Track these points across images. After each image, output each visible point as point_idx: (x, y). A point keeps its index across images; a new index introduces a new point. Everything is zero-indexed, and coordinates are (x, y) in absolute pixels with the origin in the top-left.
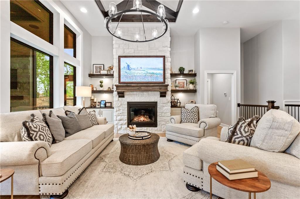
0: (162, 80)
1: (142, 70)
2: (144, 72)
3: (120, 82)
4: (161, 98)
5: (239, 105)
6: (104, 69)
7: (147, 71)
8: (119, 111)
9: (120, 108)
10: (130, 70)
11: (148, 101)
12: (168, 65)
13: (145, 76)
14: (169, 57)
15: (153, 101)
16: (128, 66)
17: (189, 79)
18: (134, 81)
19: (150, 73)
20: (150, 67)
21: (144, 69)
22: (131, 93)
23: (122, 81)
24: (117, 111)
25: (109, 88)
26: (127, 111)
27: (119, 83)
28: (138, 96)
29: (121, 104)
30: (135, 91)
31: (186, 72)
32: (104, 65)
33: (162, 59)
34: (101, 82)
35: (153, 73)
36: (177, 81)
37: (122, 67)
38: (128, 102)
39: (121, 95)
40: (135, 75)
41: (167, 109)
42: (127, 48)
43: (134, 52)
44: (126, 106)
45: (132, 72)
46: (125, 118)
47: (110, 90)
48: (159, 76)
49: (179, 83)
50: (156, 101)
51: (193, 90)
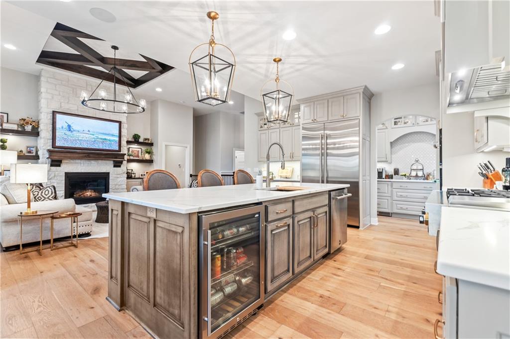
0: (117, 148)
1: (91, 134)
2: (93, 136)
3: (54, 146)
4: (115, 168)
5: (191, 176)
6: (8, 121)
7: (97, 136)
9: (53, 181)
10: (72, 132)
11: (97, 171)
12: (124, 131)
13: (95, 141)
14: (125, 123)
15: (104, 172)
16: (69, 126)
17: (144, 148)
18: (77, 146)
19: (101, 139)
20: (102, 132)
21: (93, 133)
22: (72, 161)
23: (58, 144)
25: (21, 151)
26: (64, 185)
27: (53, 148)
28: (82, 165)
29: (55, 176)
30: (79, 159)
31: (141, 140)
32: (8, 114)
33: (117, 124)
34: (3, 141)
35: (105, 139)
36: (130, 149)
38: (66, 173)
39: (55, 163)
40: (80, 138)
41: (123, 181)
42: (66, 102)
43: (78, 110)
44: (64, 178)
45: (75, 134)
46: (61, 194)
47: (22, 154)
48: (113, 143)
49: (132, 151)
50: (108, 172)
51: (149, 160)
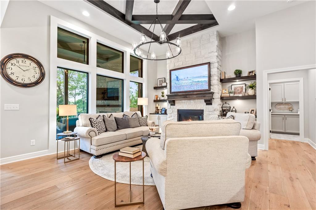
0: (207, 88)
1: (189, 80)
4: (207, 106)
7: (193, 80)
8: (171, 117)
9: (172, 115)
10: (179, 81)
11: (194, 109)
13: (191, 84)
14: (215, 63)
15: (200, 109)
16: (177, 77)
18: (182, 90)
19: (195, 82)
20: (195, 76)
21: (190, 79)
22: (180, 101)
23: (172, 91)
24: (169, 117)
26: (177, 118)
27: (170, 93)
28: (186, 104)
29: (172, 112)
31: (244, 74)
33: (207, 66)
34: (163, 93)
35: (198, 81)
36: (233, 86)
37: (172, 79)
38: (178, 110)
39: (173, 103)
40: (183, 85)
41: (214, 118)
42: (177, 61)
43: (183, 64)
44: (176, 113)
45: (180, 82)
49: (236, 88)
50: (202, 109)
